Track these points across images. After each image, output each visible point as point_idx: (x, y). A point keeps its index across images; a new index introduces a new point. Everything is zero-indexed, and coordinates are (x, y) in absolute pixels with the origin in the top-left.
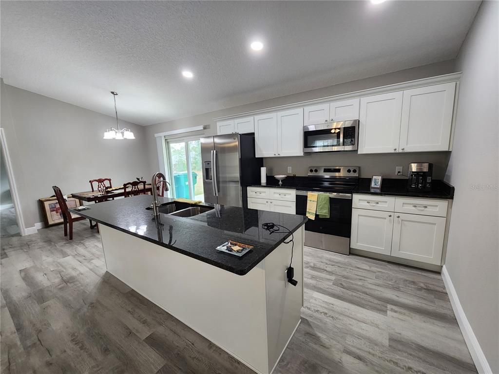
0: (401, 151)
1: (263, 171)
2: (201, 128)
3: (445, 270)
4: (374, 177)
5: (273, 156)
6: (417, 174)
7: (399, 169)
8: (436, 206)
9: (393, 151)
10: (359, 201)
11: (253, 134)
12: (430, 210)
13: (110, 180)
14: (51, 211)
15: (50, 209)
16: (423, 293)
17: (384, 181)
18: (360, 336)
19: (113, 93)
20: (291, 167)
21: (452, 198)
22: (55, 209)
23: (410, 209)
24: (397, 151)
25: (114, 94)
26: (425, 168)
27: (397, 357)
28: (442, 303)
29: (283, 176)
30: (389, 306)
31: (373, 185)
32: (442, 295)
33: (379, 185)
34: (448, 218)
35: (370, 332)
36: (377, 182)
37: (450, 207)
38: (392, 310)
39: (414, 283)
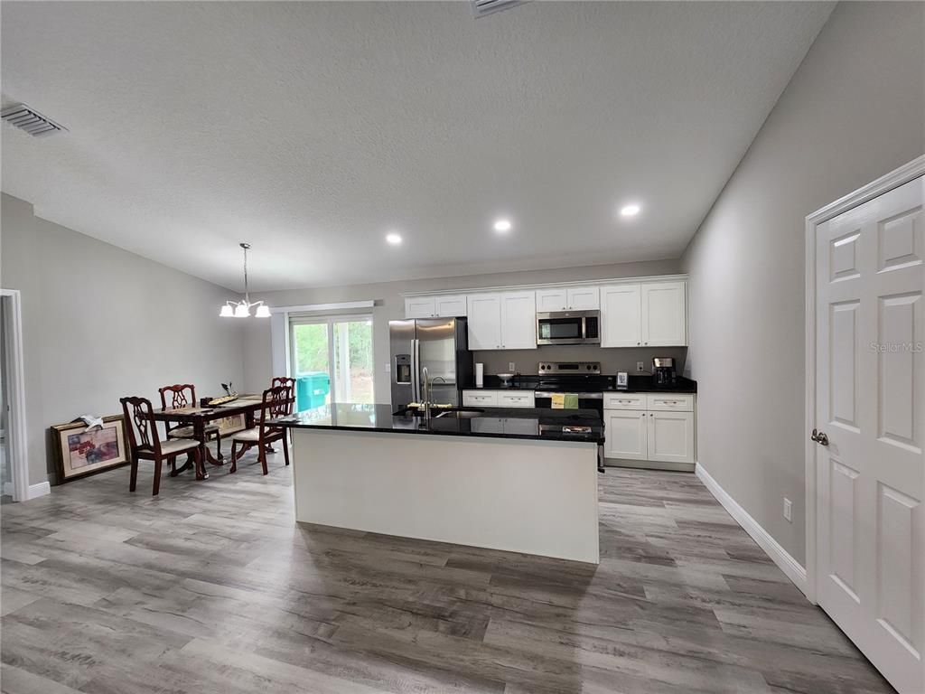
0: (644, 345)
1: (479, 368)
2: (370, 304)
3: (699, 467)
4: (620, 374)
5: (496, 348)
6: (662, 368)
7: (640, 364)
8: (684, 400)
9: (637, 346)
10: (610, 399)
11: (466, 318)
12: (680, 406)
13: (192, 387)
14: (72, 450)
15: (70, 444)
16: (687, 489)
17: (630, 378)
18: (652, 525)
19: (242, 245)
20: (513, 364)
21: (696, 392)
22: (79, 446)
23: (661, 405)
24: (640, 346)
25: (245, 248)
26: (668, 363)
27: (687, 531)
28: (704, 493)
29: (509, 375)
30: (665, 502)
31: (619, 383)
32: (703, 488)
33: (625, 383)
34: (695, 412)
35: (659, 521)
36: (623, 378)
37: (695, 400)
38: (668, 504)
39: (676, 483)
